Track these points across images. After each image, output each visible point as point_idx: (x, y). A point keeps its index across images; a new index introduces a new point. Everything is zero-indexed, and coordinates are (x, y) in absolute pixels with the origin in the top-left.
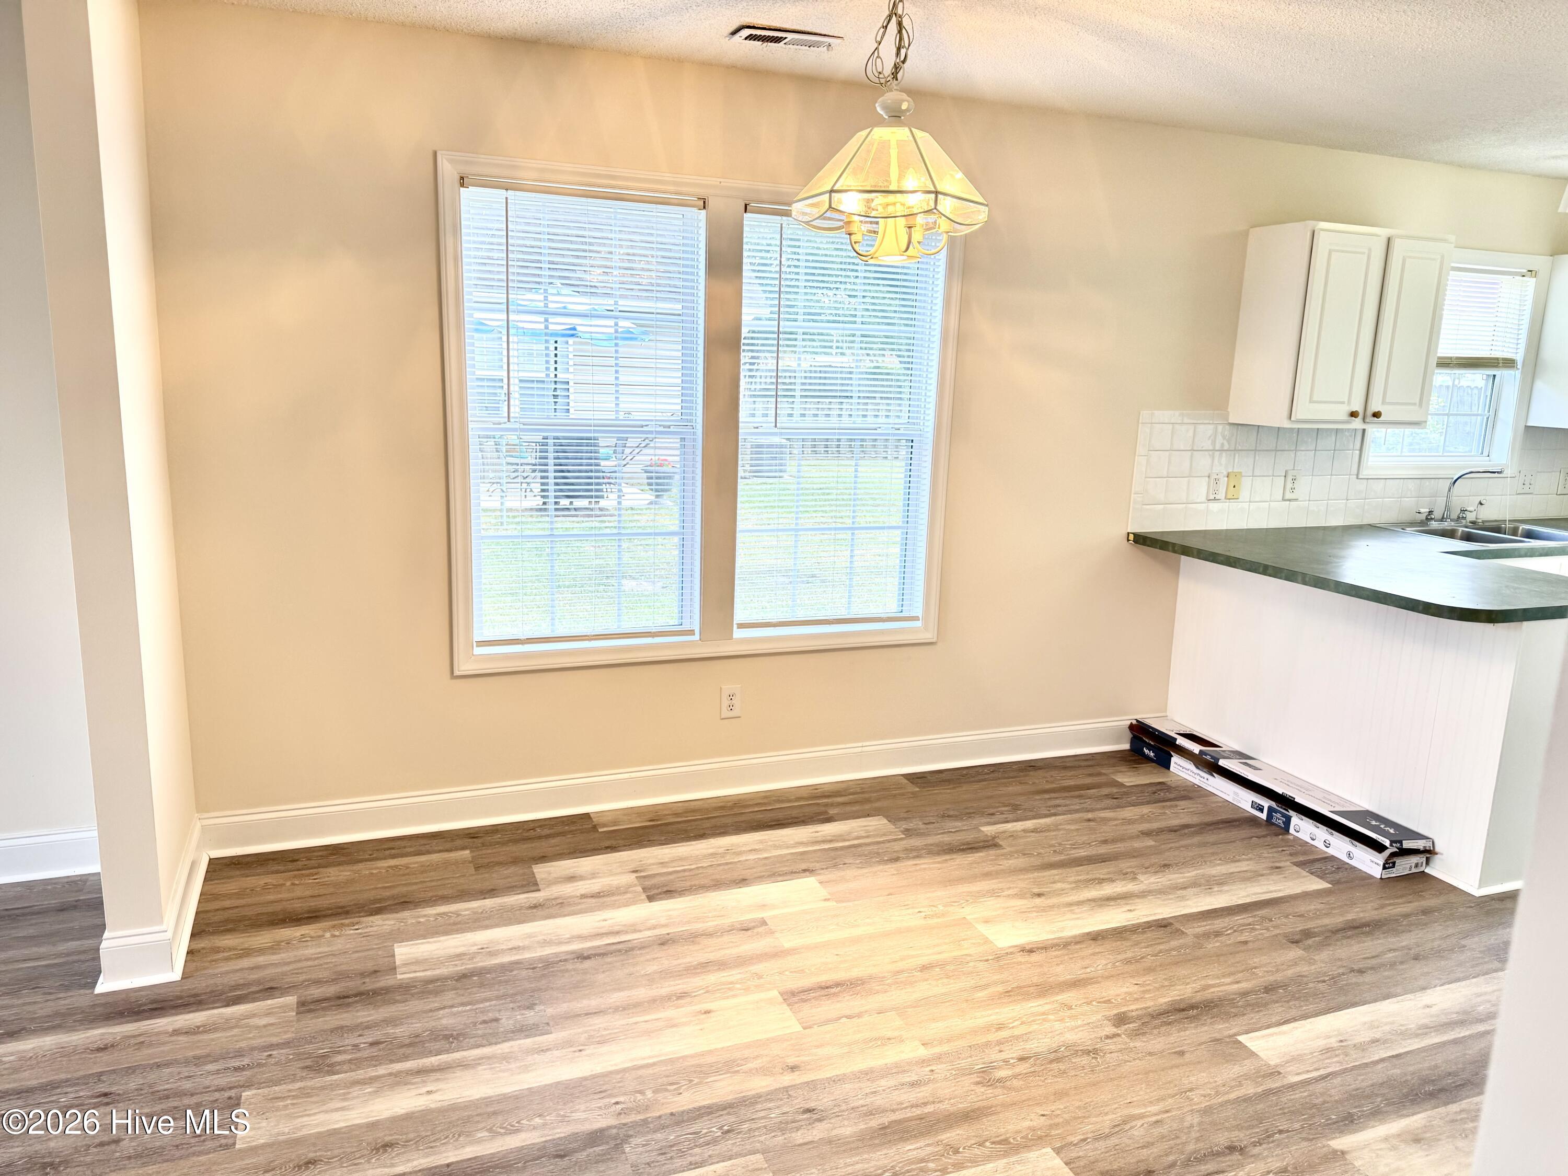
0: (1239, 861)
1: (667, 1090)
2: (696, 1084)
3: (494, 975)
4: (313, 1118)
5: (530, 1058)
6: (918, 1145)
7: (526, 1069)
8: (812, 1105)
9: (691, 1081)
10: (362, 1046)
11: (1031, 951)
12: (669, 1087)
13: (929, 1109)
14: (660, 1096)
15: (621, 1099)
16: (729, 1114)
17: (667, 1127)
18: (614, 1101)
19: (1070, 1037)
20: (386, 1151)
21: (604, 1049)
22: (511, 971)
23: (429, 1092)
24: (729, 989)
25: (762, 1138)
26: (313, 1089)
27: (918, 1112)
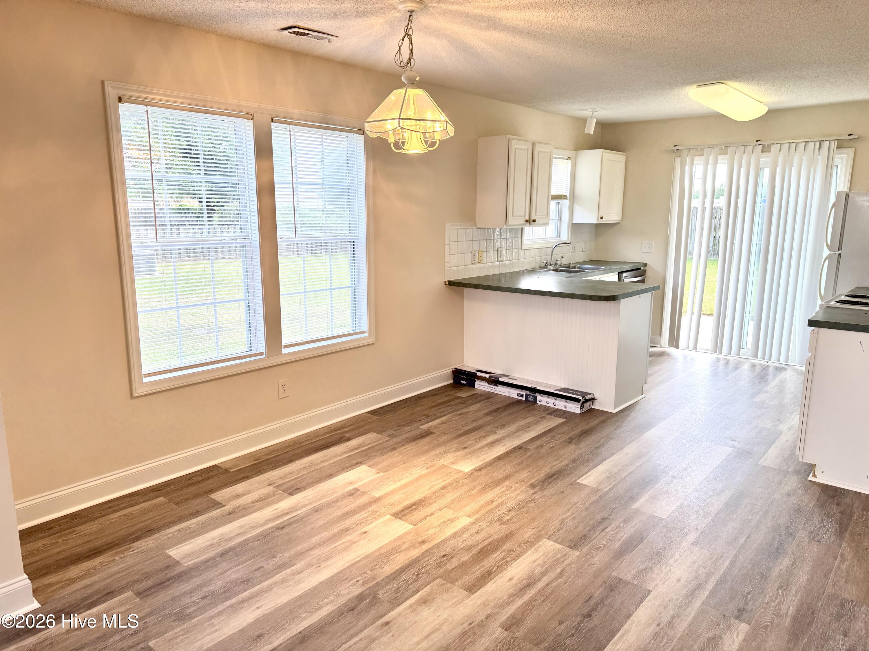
0: (527, 418)
1: (376, 569)
2: (387, 562)
3: (240, 549)
4: (203, 640)
5: (296, 577)
6: (497, 554)
7: (299, 582)
8: (444, 553)
9: (383, 562)
10: (198, 601)
11: (480, 470)
12: (376, 567)
13: (491, 540)
14: (375, 572)
15: (358, 579)
16: (412, 568)
17: (390, 582)
18: (355, 580)
19: (521, 497)
20: (261, 639)
21: (330, 562)
22: (248, 544)
23: (258, 608)
24: (367, 520)
25: (434, 572)
26: (190, 628)
27: (487, 542)
